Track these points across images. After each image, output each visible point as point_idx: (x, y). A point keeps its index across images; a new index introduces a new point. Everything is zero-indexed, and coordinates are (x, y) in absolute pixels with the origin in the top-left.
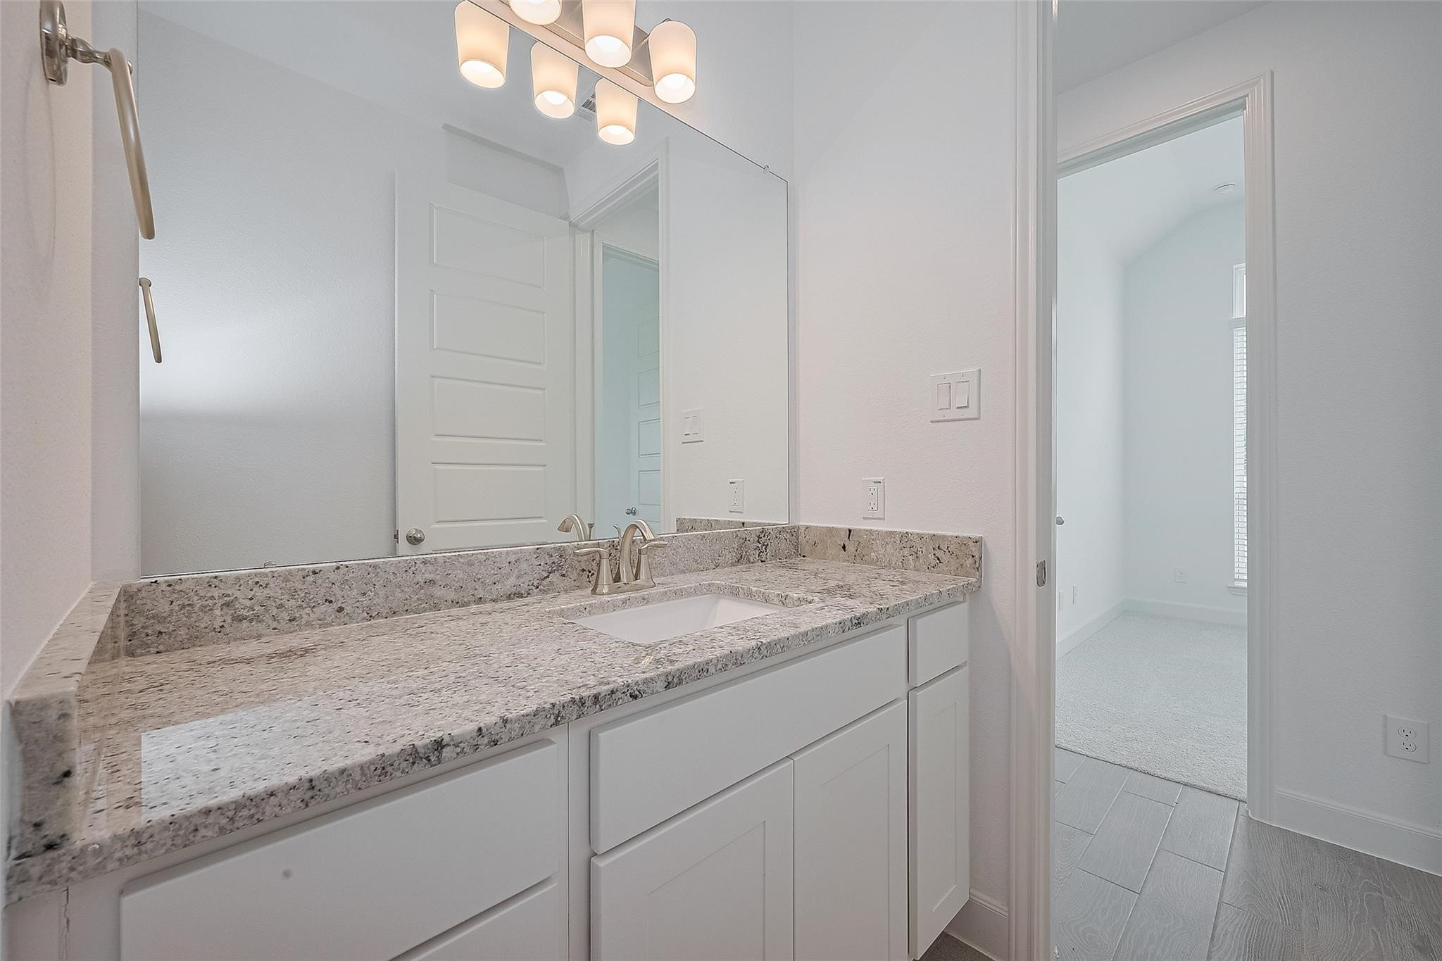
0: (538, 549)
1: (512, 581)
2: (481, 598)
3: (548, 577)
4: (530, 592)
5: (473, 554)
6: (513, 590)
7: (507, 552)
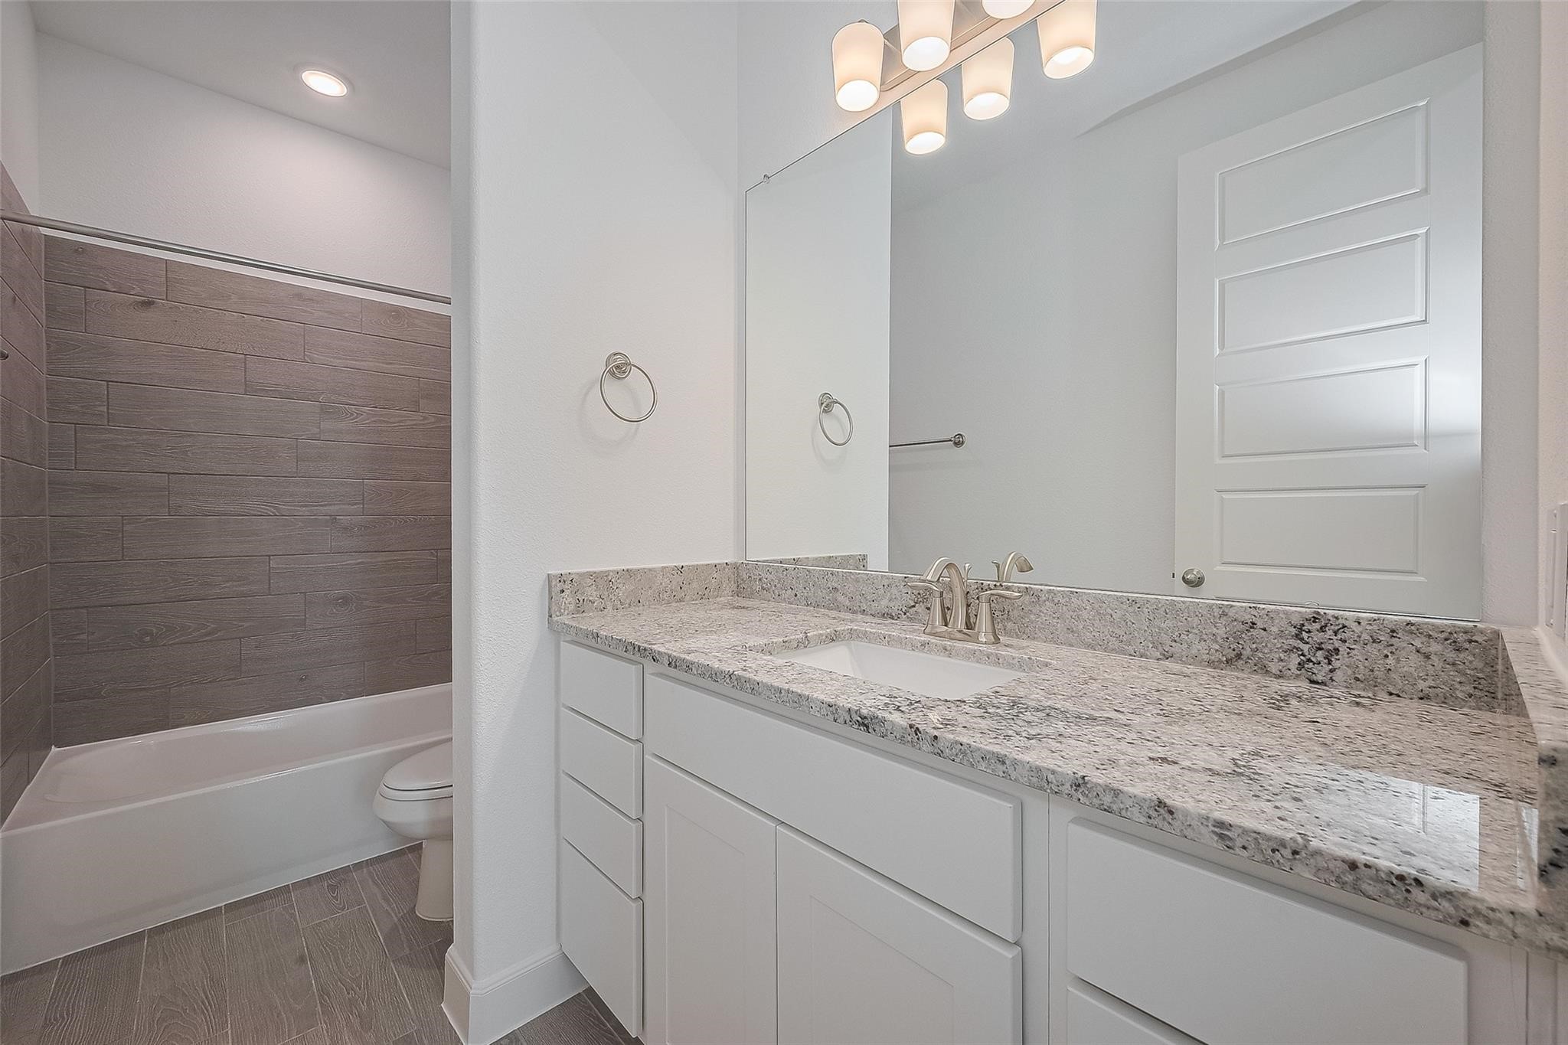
0: (905, 577)
1: (885, 602)
2: (864, 610)
3: (914, 606)
4: (899, 616)
5: (859, 574)
6: (886, 610)
7: (882, 576)
